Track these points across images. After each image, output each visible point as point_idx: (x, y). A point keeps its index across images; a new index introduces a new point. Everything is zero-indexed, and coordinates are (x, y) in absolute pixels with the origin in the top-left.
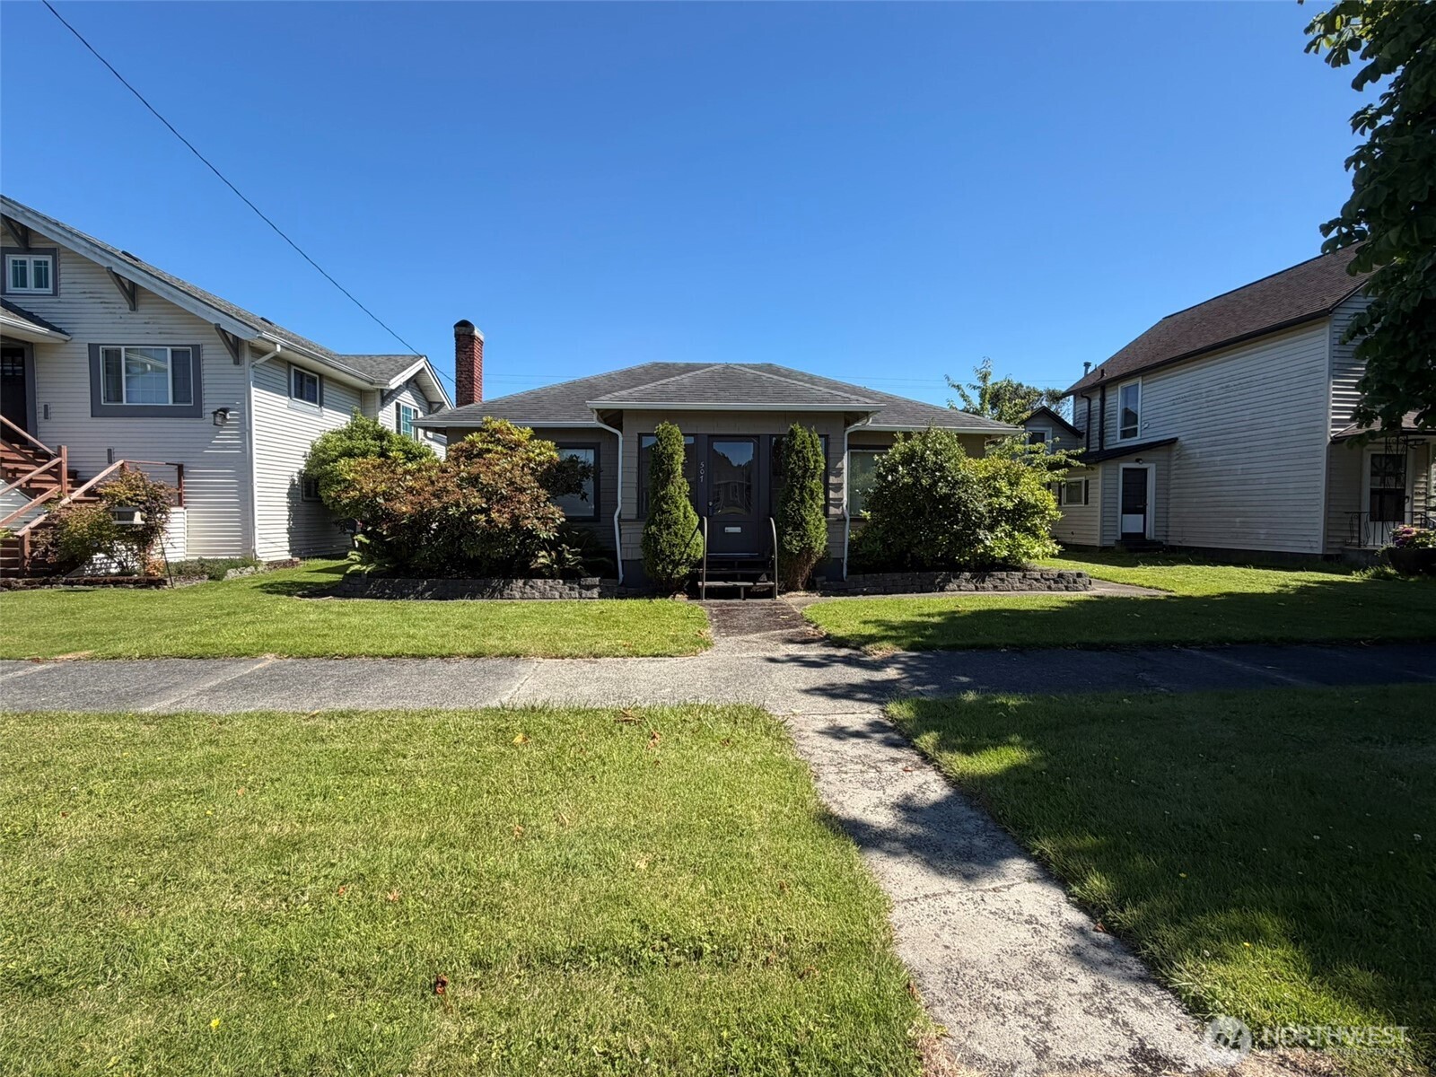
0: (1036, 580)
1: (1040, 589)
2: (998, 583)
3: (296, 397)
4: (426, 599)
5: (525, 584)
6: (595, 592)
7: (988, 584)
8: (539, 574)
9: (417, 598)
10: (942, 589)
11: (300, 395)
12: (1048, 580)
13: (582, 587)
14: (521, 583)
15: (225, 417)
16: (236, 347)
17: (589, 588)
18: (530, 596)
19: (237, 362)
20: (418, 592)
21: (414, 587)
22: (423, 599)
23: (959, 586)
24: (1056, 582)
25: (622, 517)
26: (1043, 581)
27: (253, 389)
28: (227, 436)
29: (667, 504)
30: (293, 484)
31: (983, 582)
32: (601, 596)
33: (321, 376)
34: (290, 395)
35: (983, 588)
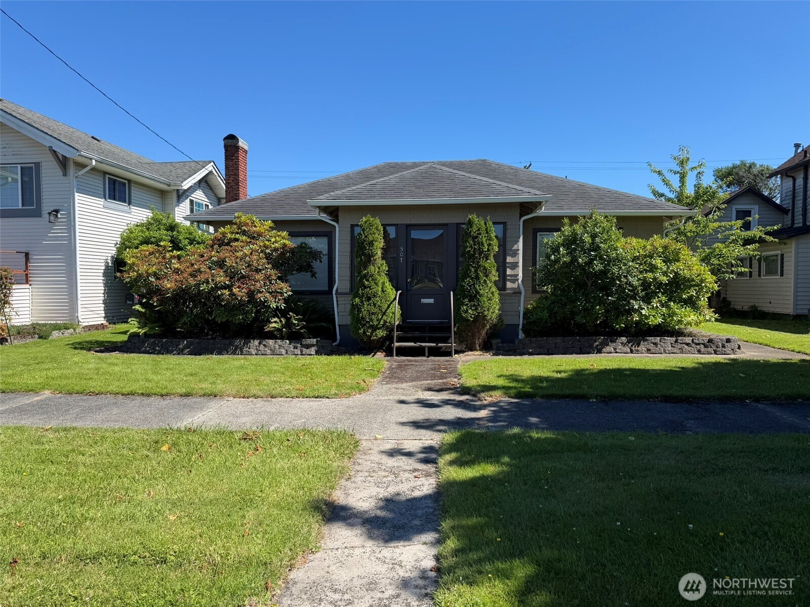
0: (688, 344)
1: (690, 352)
2: (651, 346)
3: (110, 198)
4: (185, 354)
5: (260, 343)
6: (313, 350)
7: (643, 347)
8: (271, 335)
9: (179, 354)
10: (599, 351)
11: (113, 197)
12: (698, 344)
13: (303, 346)
15: (56, 216)
16: (63, 163)
17: (308, 347)
19: (65, 174)
20: (179, 349)
21: (177, 346)
23: (615, 349)
24: (706, 346)
25: (339, 291)
26: (693, 345)
27: (76, 194)
28: (58, 230)
29: (368, 280)
30: (107, 266)
31: (639, 345)
32: (318, 353)
33: (129, 181)
34: (105, 198)
35: (638, 351)
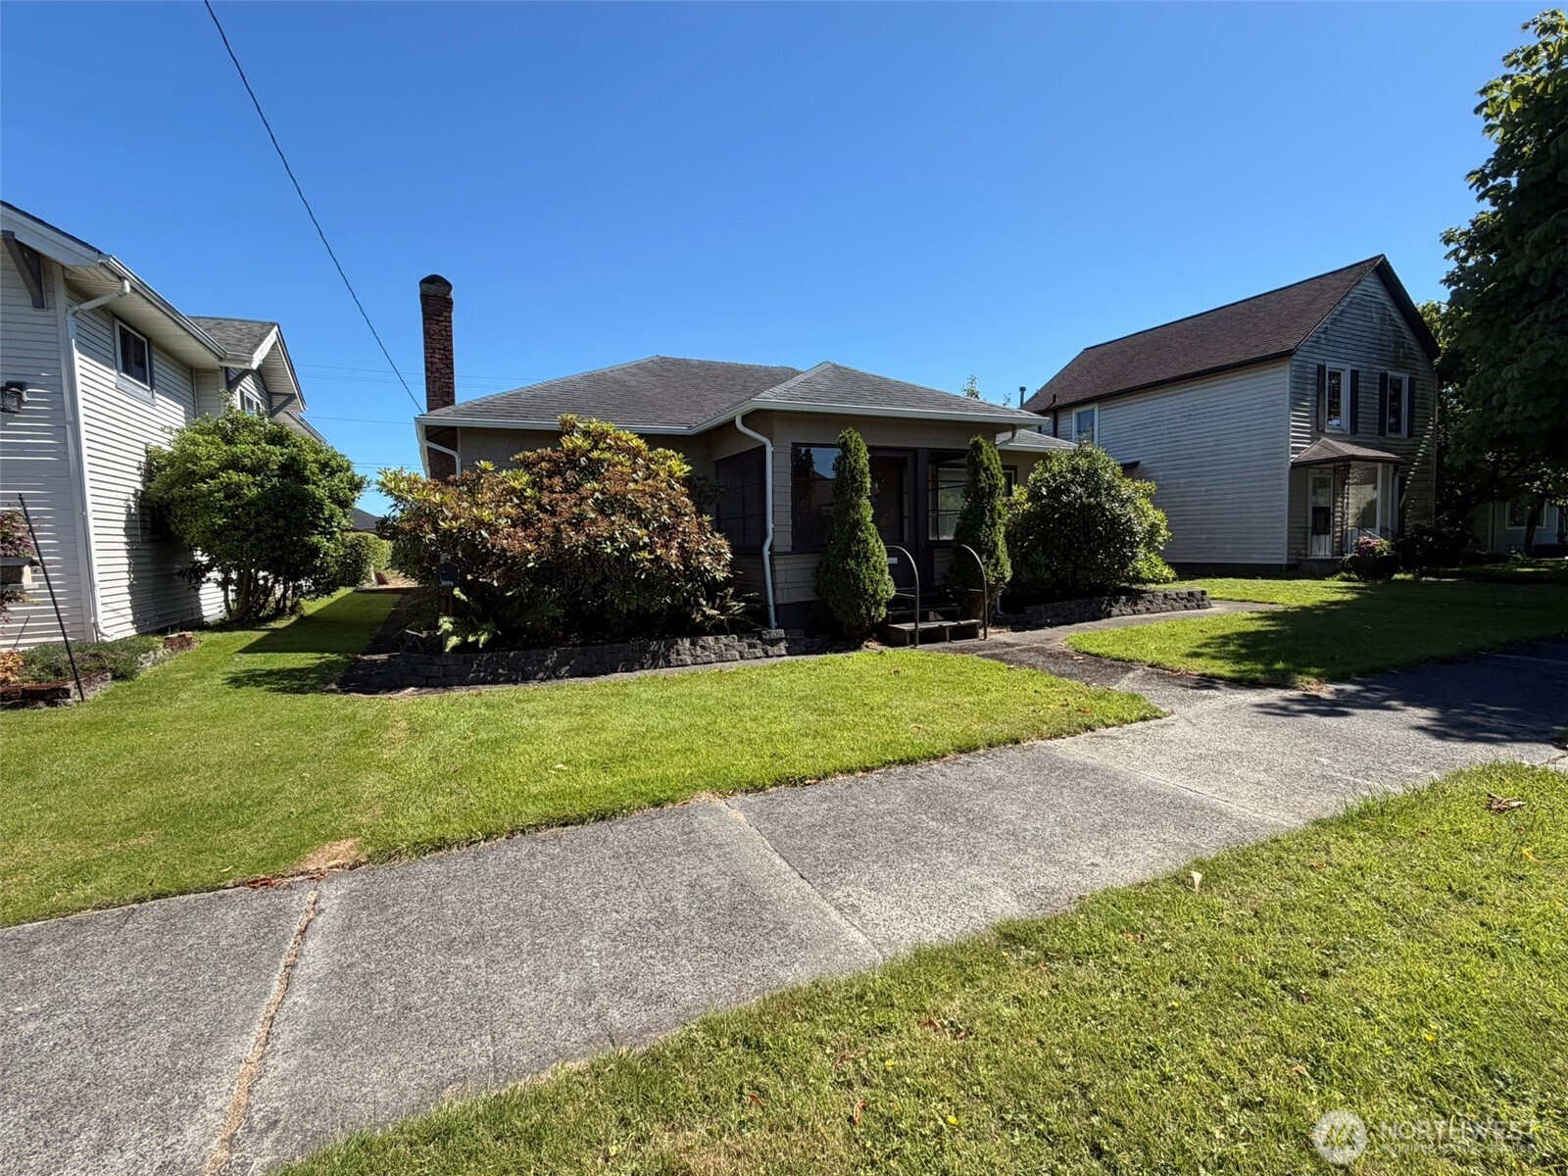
2: (1148, 605)
3: (124, 371)
4: (562, 678)
5: (693, 644)
6: (783, 647)
8: (707, 629)
9: (549, 678)
10: (1109, 615)
11: (126, 370)
13: (764, 642)
14: (687, 643)
15: (19, 397)
16: (37, 273)
17: (774, 642)
18: (705, 659)
19: (41, 304)
20: (547, 668)
21: (541, 662)
22: (558, 678)
23: (1120, 611)
25: (776, 549)
27: (76, 355)
28: (25, 430)
30: (129, 514)
31: (1136, 604)
32: (790, 653)
33: (150, 339)
34: (116, 369)
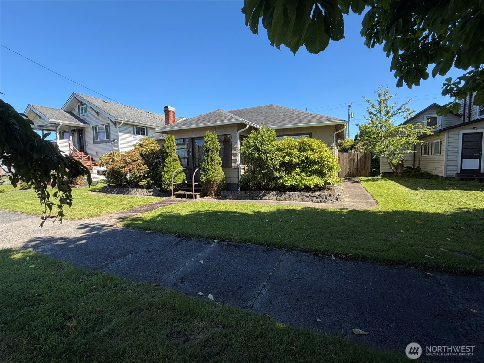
0: (307, 196)
1: (307, 201)
3: (137, 134)
7: (283, 198)
10: (261, 199)
12: (313, 197)
13: (149, 192)
14: (136, 189)
15: (114, 142)
16: (115, 123)
18: (137, 194)
19: (116, 127)
22: (115, 194)
23: (269, 198)
24: (317, 198)
26: (310, 197)
27: (119, 134)
28: (115, 147)
31: (281, 196)
33: (146, 127)
34: (134, 134)
35: (280, 199)
